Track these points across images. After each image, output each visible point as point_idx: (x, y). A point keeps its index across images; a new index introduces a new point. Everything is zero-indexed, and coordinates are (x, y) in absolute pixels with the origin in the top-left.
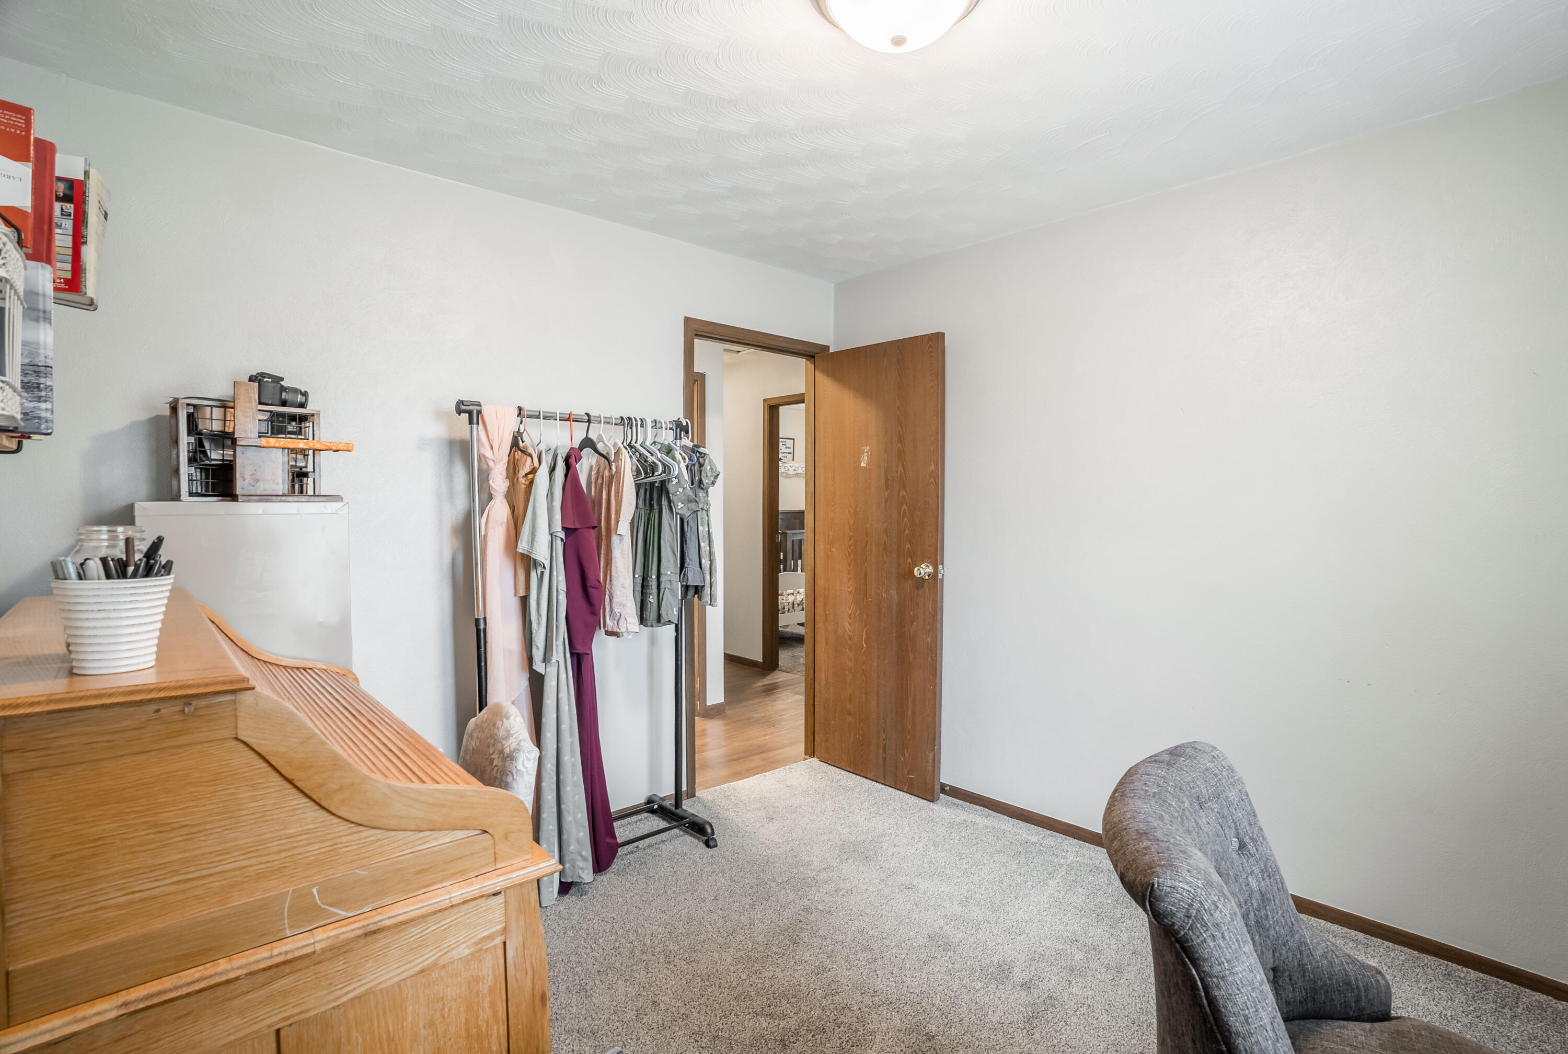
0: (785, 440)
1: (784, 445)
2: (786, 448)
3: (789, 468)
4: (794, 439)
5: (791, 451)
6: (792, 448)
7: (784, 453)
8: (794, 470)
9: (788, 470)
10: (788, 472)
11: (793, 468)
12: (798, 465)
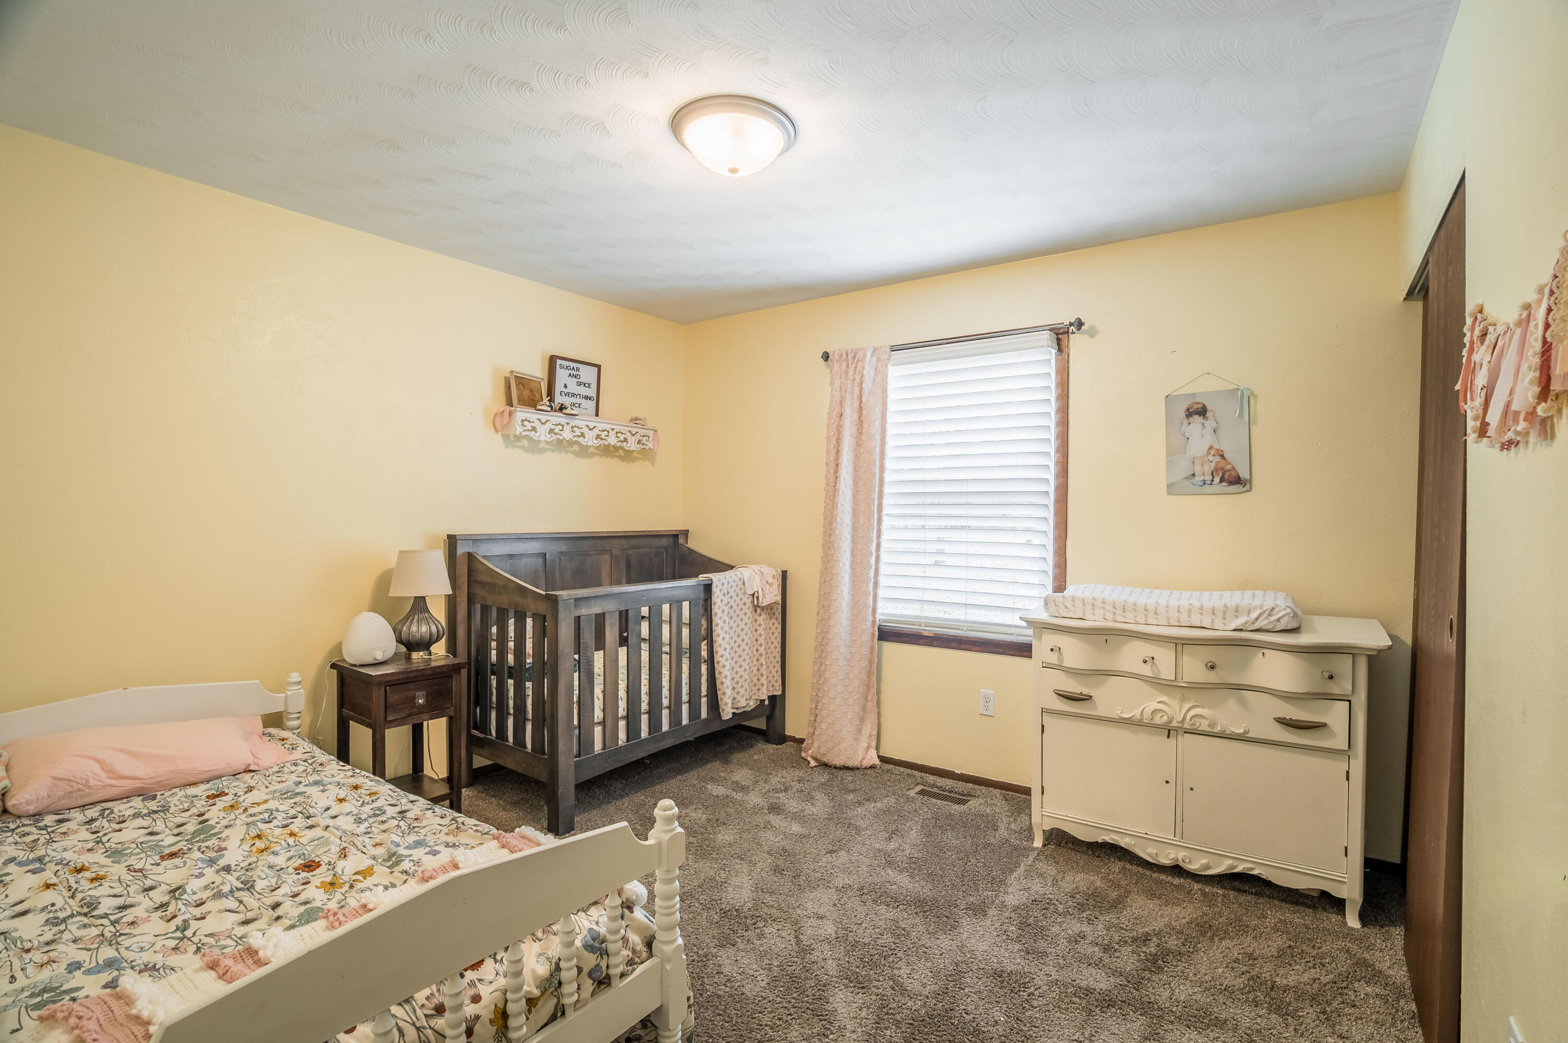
0: (576, 365)
1: (575, 376)
2: (579, 384)
3: (585, 430)
4: (599, 367)
5: (592, 392)
6: (594, 386)
7: (573, 395)
8: (598, 437)
9: (583, 435)
10: (581, 439)
11: (596, 432)
12: (608, 427)
